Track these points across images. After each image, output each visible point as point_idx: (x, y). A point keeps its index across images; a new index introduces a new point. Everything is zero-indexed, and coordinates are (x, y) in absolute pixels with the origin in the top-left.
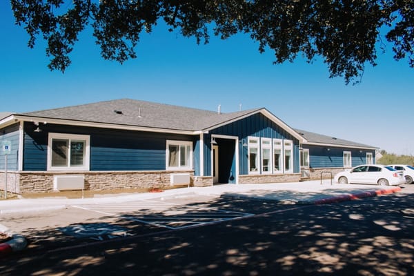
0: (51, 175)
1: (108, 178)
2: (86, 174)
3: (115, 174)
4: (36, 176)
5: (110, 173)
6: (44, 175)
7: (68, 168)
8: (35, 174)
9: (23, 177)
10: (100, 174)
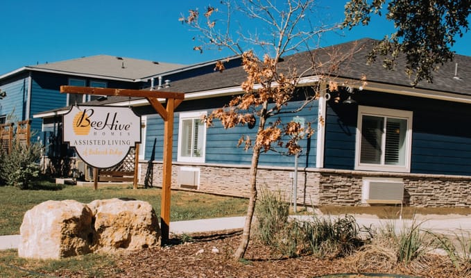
0: (360, 176)
1: (435, 186)
2: (405, 178)
3: (445, 180)
4: (340, 178)
5: (438, 179)
6: (350, 176)
7: (382, 167)
8: (339, 174)
9: (324, 179)
10: (424, 179)
